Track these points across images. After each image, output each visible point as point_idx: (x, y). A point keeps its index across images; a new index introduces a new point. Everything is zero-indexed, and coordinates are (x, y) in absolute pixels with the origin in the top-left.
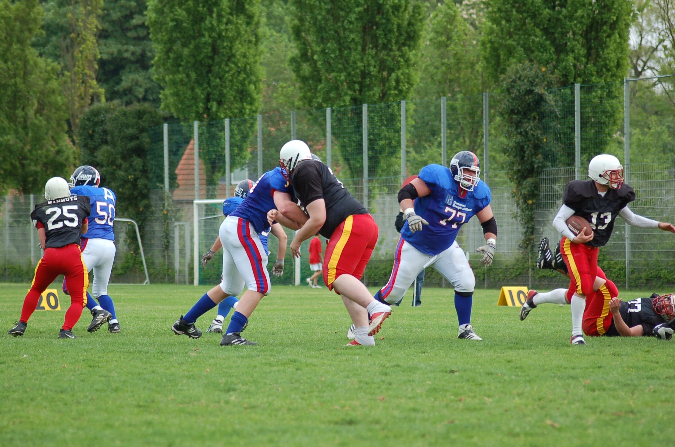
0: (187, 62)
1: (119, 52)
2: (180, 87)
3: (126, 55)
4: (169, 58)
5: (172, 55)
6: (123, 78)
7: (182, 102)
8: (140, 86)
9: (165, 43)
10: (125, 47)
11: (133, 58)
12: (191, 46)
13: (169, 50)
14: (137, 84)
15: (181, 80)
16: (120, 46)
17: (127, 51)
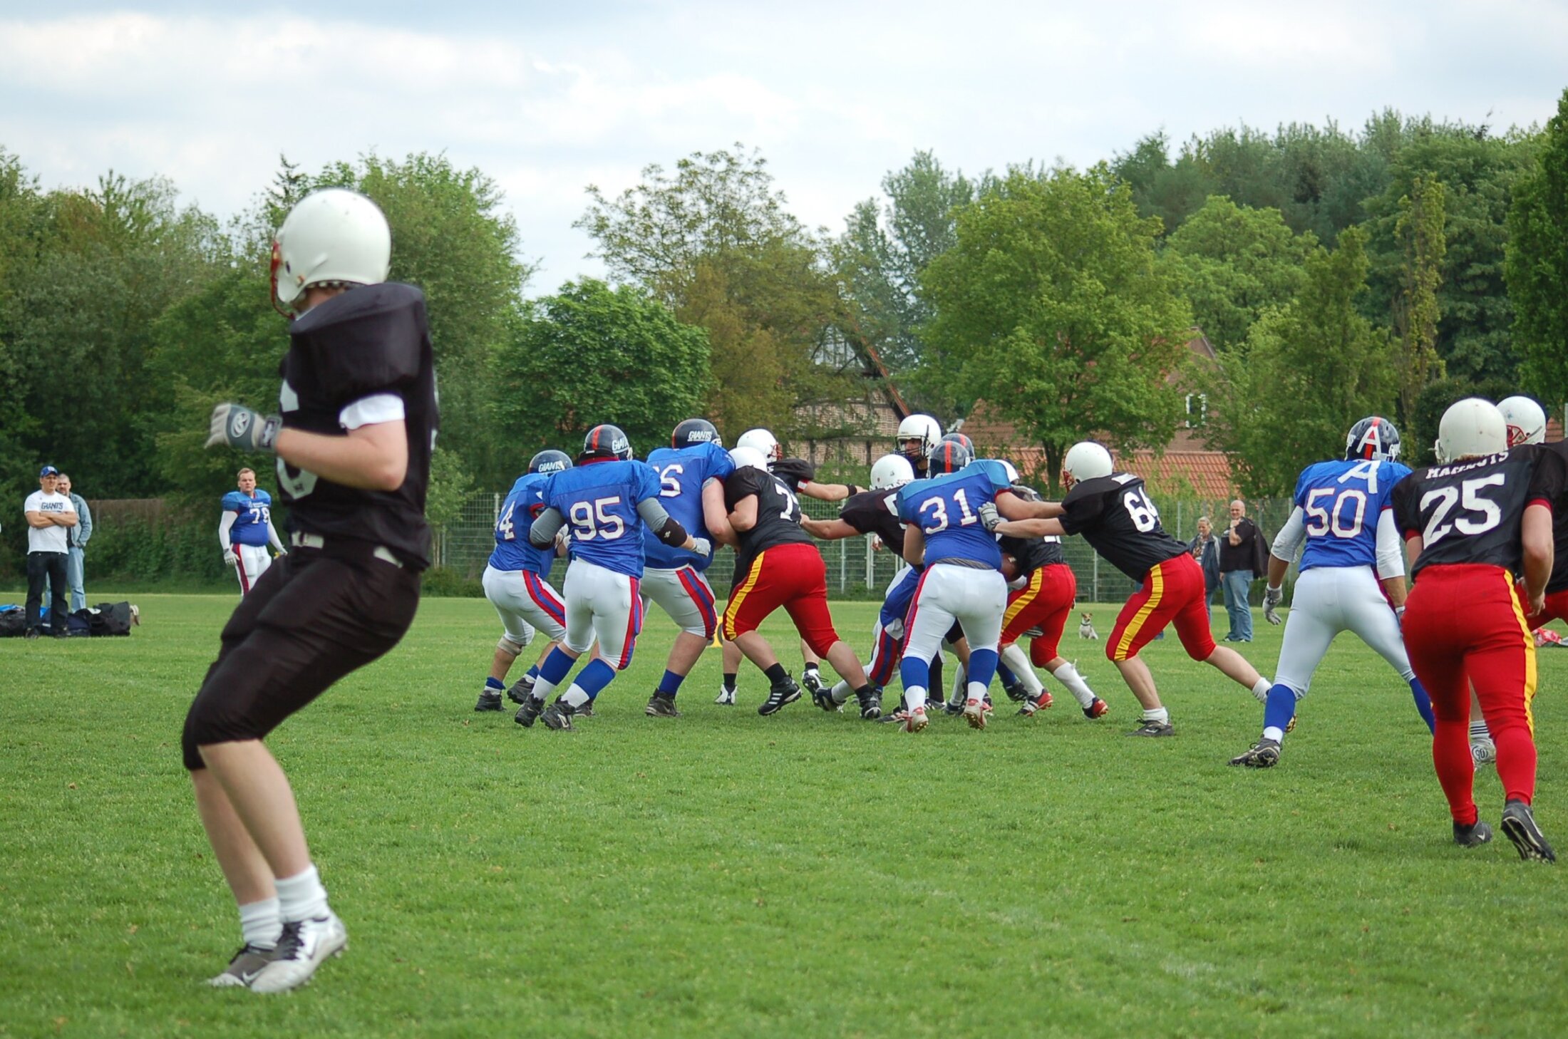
0: (1555, 327)
1: (1452, 310)
2: (1545, 359)
3: (1459, 314)
4: (1532, 321)
5: (1536, 318)
6: (1457, 344)
7: (1548, 379)
8: (1479, 355)
9: (1528, 303)
10: (1459, 304)
11: (1468, 319)
12: (1560, 307)
13: (1532, 312)
14: (1474, 350)
15: (1547, 351)
16: (1453, 303)
17: (1462, 308)
